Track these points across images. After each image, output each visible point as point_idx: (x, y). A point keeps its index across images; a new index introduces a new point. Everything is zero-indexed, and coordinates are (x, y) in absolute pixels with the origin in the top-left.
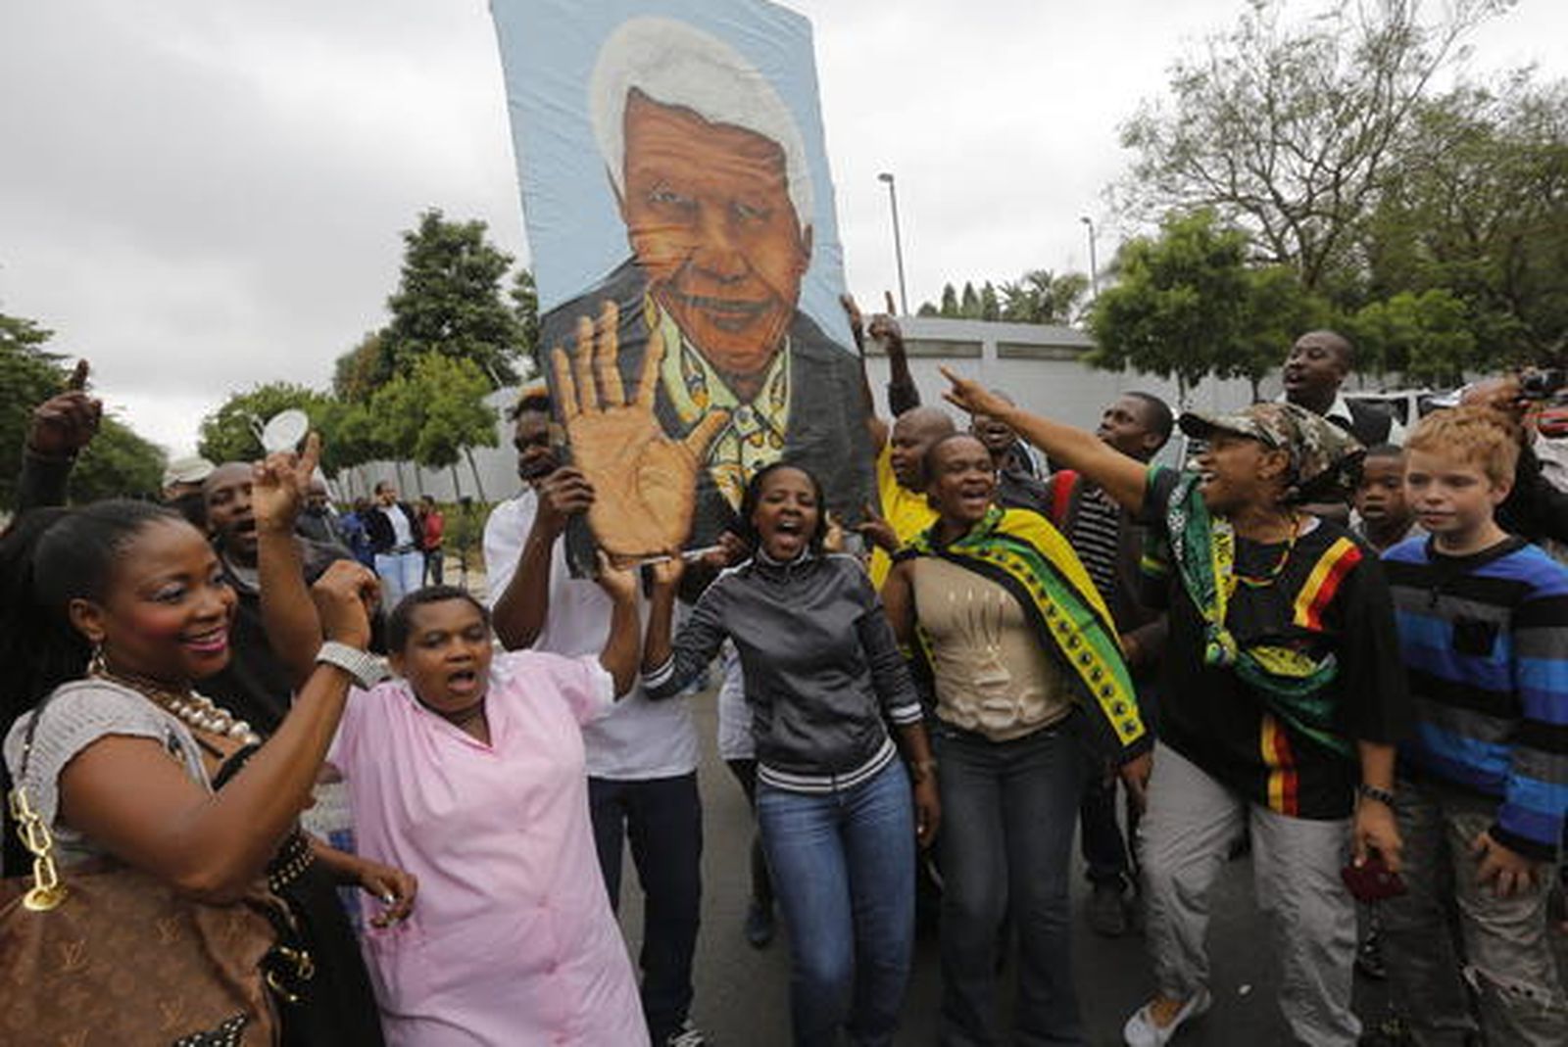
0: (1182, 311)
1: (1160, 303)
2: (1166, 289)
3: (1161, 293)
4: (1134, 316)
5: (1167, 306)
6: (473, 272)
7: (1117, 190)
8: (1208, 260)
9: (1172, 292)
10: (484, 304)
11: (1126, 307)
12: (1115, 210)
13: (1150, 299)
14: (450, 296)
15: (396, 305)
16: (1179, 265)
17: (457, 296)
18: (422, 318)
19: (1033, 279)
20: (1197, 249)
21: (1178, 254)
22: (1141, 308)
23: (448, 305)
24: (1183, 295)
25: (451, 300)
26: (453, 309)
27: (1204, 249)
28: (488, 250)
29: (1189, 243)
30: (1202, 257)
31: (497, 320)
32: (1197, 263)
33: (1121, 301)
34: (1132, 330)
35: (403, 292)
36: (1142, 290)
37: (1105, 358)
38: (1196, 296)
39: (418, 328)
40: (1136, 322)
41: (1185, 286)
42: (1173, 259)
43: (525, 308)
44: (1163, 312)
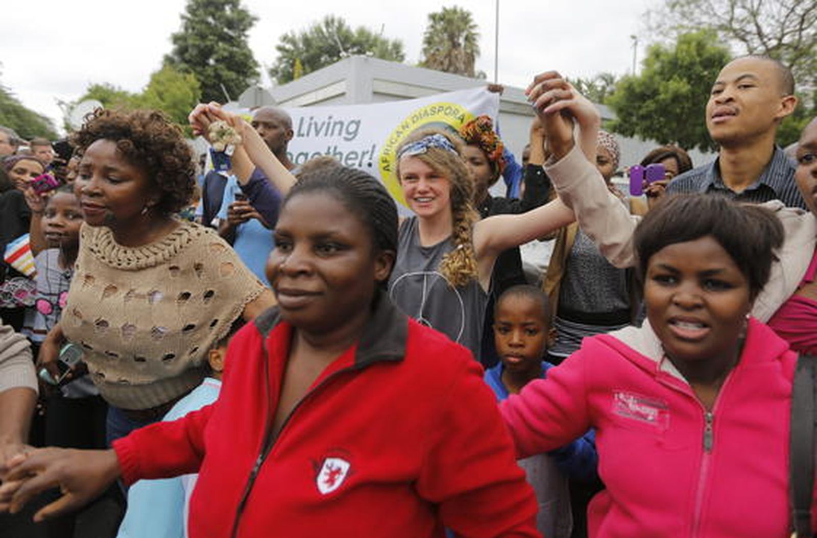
0: (677, 98)
1: (661, 89)
2: (668, 80)
3: (664, 83)
4: (643, 97)
5: (666, 92)
6: (230, 24)
7: (653, 15)
8: (701, 63)
9: (671, 82)
10: (233, 45)
11: (638, 90)
12: (650, 29)
13: (656, 86)
14: (211, 37)
15: (176, 39)
16: (680, 62)
17: (216, 38)
18: (190, 50)
19: (603, 78)
20: (694, 53)
21: (679, 55)
22: (648, 93)
23: (209, 43)
24: (679, 85)
25: (211, 40)
26: (212, 47)
27: (699, 55)
28: (243, 11)
29: (689, 47)
30: (698, 59)
31: (242, 57)
32: (692, 64)
33: (635, 85)
34: (640, 107)
35: (182, 30)
36: (651, 78)
37: (621, 125)
38: (688, 87)
39: (187, 56)
40: (644, 101)
41: (681, 79)
42: (676, 58)
43: (284, 57)
44: (662, 96)
